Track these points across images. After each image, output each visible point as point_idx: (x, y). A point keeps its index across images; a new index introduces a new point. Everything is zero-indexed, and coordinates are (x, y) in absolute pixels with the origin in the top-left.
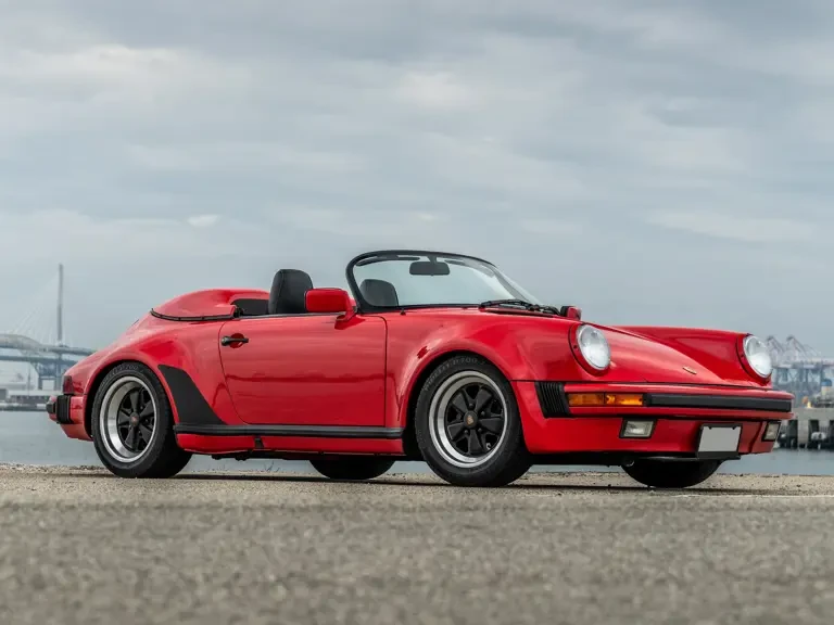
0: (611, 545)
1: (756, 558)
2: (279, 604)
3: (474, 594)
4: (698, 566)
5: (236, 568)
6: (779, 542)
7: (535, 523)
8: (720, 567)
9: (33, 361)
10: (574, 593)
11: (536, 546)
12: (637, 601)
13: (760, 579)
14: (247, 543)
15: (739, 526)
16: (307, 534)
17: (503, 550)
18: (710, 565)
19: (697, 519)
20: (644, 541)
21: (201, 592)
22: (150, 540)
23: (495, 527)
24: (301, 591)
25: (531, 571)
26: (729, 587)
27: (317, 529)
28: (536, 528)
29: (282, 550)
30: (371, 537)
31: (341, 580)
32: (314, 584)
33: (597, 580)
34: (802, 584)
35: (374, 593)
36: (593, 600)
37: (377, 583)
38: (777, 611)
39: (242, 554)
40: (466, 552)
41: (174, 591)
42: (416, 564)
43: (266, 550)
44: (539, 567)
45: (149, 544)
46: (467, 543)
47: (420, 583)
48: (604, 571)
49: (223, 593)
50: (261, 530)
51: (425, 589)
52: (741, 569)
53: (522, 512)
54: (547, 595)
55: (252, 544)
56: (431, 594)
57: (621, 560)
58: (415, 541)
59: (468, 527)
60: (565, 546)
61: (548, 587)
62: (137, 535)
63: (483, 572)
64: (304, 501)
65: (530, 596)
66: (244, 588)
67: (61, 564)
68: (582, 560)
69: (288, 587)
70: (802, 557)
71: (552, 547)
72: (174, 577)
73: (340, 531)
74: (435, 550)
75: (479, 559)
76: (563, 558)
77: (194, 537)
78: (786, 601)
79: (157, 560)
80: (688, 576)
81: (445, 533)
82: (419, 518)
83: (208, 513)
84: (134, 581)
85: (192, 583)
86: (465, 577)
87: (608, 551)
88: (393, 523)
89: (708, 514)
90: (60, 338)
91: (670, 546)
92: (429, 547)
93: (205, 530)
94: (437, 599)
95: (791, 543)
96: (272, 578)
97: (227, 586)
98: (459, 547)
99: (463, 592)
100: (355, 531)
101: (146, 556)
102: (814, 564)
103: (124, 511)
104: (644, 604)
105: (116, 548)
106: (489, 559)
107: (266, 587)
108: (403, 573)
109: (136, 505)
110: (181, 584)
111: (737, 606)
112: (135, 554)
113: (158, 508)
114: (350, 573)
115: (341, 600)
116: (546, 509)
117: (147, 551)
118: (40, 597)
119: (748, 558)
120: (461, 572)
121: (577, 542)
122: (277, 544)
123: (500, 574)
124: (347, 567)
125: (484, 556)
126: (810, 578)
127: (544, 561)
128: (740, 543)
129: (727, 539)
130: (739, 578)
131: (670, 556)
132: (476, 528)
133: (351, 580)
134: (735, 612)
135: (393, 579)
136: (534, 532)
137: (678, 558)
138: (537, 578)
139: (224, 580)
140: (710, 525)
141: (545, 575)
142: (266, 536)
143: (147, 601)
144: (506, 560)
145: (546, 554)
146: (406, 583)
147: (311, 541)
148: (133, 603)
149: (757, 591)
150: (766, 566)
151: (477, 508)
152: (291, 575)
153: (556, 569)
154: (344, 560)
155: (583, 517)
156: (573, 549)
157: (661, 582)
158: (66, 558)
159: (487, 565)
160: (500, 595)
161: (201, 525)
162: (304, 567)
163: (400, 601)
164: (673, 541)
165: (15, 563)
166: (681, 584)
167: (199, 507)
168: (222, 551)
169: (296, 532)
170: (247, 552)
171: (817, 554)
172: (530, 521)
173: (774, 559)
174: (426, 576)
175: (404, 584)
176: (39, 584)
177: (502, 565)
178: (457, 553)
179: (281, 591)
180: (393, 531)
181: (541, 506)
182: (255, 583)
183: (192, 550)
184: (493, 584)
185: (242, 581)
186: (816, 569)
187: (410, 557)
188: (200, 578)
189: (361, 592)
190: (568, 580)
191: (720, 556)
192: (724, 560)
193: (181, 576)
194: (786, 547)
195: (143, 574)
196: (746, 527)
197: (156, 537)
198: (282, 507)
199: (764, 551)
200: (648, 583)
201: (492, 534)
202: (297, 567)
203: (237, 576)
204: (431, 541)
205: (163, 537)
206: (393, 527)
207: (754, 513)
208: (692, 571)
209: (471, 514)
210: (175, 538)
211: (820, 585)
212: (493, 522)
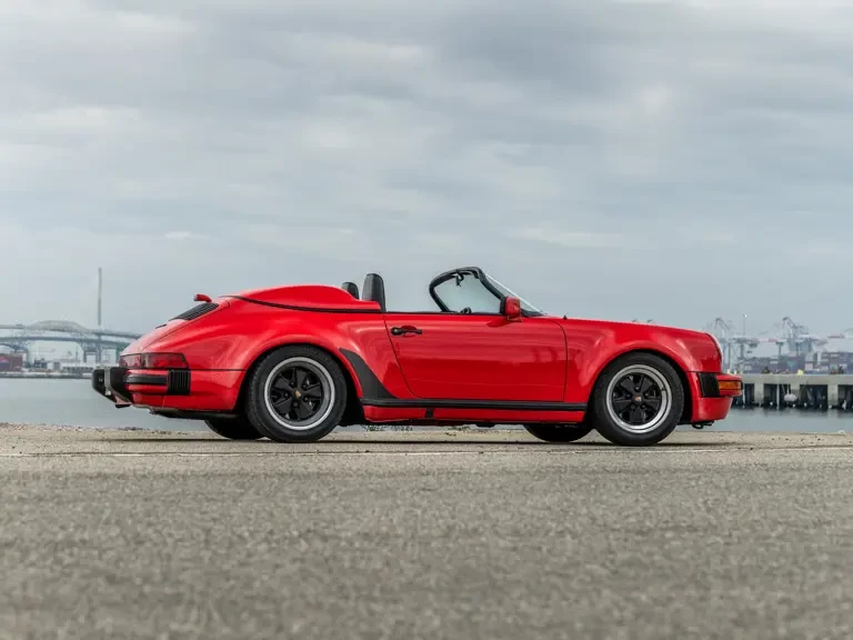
0: (524, 504)
1: (625, 513)
2: (305, 553)
3: (434, 544)
4: (585, 520)
5: (269, 526)
6: (641, 499)
7: (470, 486)
8: (600, 522)
9: (80, 341)
10: (502, 543)
11: (472, 506)
12: (544, 549)
13: (628, 531)
14: (273, 505)
15: (613, 486)
16: (313, 497)
17: (450, 508)
18: (594, 519)
19: (584, 481)
20: (547, 500)
21: (250, 544)
22: (206, 504)
23: (443, 490)
24: (318, 544)
25: (471, 526)
26: (607, 537)
27: (319, 493)
28: (471, 490)
29: (298, 511)
30: (357, 498)
31: (343, 535)
32: (325, 539)
33: (516, 533)
34: (657, 535)
35: (366, 544)
36: (515, 549)
37: (366, 536)
38: (639, 555)
39: (272, 515)
40: (424, 511)
41: (231, 545)
42: (391, 520)
43: (288, 512)
44: (477, 523)
46: (425, 503)
47: (397, 536)
48: (521, 525)
49: (263, 547)
50: (280, 494)
51: (400, 542)
52: (615, 522)
53: (460, 477)
54: (482, 545)
55: (277, 506)
56: (405, 544)
57: (532, 516)
58: (388, 502)
59: (424, 489)
60: (492, 505)
61: (484, 539)
62: (195, 499)
63: (438, 526)
64: (306, 468)
65: (472, 546)
66: (277, 542)
68: (503, 516)
69: (307, 540)
70: (657, 512)
71: (483, 507)
72: (229, 534)
73: (335, 495)
74: (403, 509)
75: (434, 515)
76: (492, 515)
77: (235, 501)
78: (646, 549)
79: (214, 520)
80: (579, 529)
81: (408, 495)
82: (388, 482)
83: (240, 480)
84: (203, 537)
85: (241, 538)
86: (426, 531)
87: (523, 509)
88: (371, 487)
89: (592, 477)
91: (565, 504)
92: (398, 507)
93: (242, 494)
94: (409, 548)
95: (649, 500)
96: (295, 533)
97: (266, 540)
98: (419, 507)
99: (425, 543)
100: (345, 494)
101: (207, 517)
102: (665, 519)
103: (181, 479)
104: (549, 551)
105: (183, 510)
106: (442, 517)
107: (293, 541)
108: (384, 529)
109: (189, 473)
110: (235, 539)
111: (611, 552)
112: (197, 515)
113: (205, 476)
114: (348, 530)
115: (345, 550)
116: (476, 474)
117: (206, 513)
118: (141, 550)
119: (620, 513)
120: (423, 528)
121: (500, 502)
122: (295, 506)
123: (450, 528)
124: (345, 525)
125: (437, 513)
126: (662, 529)
127: (479, 518)
128: (614, 501)
129: (605, 497)
130: (613, 530)
131: (566, 513)
132: (429, 490)
133: (349, 534)
134: (611, 556)
135: (377, 534)
136: (470, 494)
137: (571, 513)
138: (475, 530)
139: (263, 535)
140: (593, 486)
141: (481, 530)
142: (284, 499)
143: (215, 553)
144: (453, 517)
145: (481, 512)
146: (386, 536)
147: (317, 503)
148: (206, 555)
149: (626, 540)
150: (632, 520)
151: (428, 474)
152: (309, 531)
153: (487, 525)
154: (342, 520)
155: (503, 479)
156: (497, 508)
157: (561, 534)
158: (152, 519)
159: (441, 522)
160: (451, 545)
161: (238, 491)
162: (315, 524)
163: (385, 551)
164: (567, 500)
165: (118, 523)
166: (574, 535)
167: (233, 475)
168: (257, 513)
169: (304, 496)
170: (275, 512)
171: (668, 509)
172: (467, 483)
173: (638, 514)
174: (400, 531)
175: (385, 538)
176: (139, 541)
177: (451, 522)
178: (419, 512)
179: (303, 545)
180: (372, 494)
181: (473, 471)
182: (285, 538)
183: (236, 512)
184: (446, 536)
185: (275, 537)
186: (667, 522)
187: (387, 515)
188: (247, 534)
189: (357, 545)
190: (497, 533)
191: (601, 512)
192: (603, 516)
193: (233, 533)
194: (646, 504)
195: (208, 531)
196: (618, 487)
197: (208, 500)
198: (291, 474)
199: (631, 508)
200: (552, 534)
201: (441, 495)
202: (310, 525)
203: (271, 532)
204: (399, 502)
205: (214, 501)
206: (372, 490)
207: (623, 475)
208: (581, 525)
209: (424, 479)
210: (223, 501)
211: (669, 535)
212: (441, 485)
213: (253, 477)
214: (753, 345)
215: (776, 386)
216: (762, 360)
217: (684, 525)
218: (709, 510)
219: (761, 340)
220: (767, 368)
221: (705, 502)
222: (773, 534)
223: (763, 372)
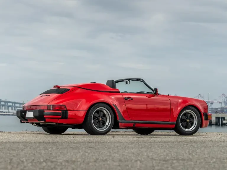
1: (160, 155)
2: (44, 167)
3: (91, 164)
4: (146, 157)
5: (33, 158)
6: (166, 150)
7: (106, 146)
8: (151, 157)
10: (115, 164)
11: (106, 152)
12: (130, 166)
13: (160, 160)
14: (35, 152)
15: (157, 147)
16: (50, 149)
17: (98, 153)
18: (148, 157)
19: (147, 145)
20: (132, 151)
21: (25, 164)
22: (12, 151)
23: (96, 147)
24: (49, 164)
25: (105, 158)
26: (152, 162)
27: (52, 148)
28: (106, 147)
29: (44, 153)
30: (66, 150)
31: (59, 161)
32: (52, 162)
33: (120, 161)
34: (170, 161)
35: (67, 164)
36: (119, 165)
37: (67, 161)
38: (163, 168)
39: (34, 154)
40: (89, 154)
41: (19, 164)
42: (77, 157)
43: (40, 153)
44: (107, 157)
45: (11, 152)
46: (89, 151)
47: (78, 162)
48: (122, 159)
49: (30, 164)
50: (38, 148)
51: (79, 163)
52: (156, 158)
53: (103, 143)
54: (107, 164)
55: (37, 152)
56: (80, 164)
57: (126, 156)
58: (76, 151)
59: (90, 147)
60: (113, 152)
61: (108, 162)
62: (8, 150)
63: (93, 158)
64: (49, 140)
65: (104, 165)
66: (35, 163)
68: (117, 155)
69: (46, 162)
70: (171, 155)
71: (110, 152)
72: (18, 160)
73: (58, 148)
74: (81, 153)
75: (92, 155)
76: (113, 155)
77: (22, 150)
78: (166, 166)
79: (14, 156)
80: (143, 160)
81: (84, 149)
82: (78, 145)
83: (25, 144)
84: (9, 161)
85: (23, 162)
86: (89, 160)
87: (124, 153)
88: (71, 146)
89: (150, 144)
91: (139, 152)
92: (80, 152)
93: (25, 148)
94: (82, 165)
95: (169, 151)
96: (42, 160)
97: (31, 162)
98: (87, 152)
99: (88, 163)
100: (61, 148)
101: (11, 155)
102: (174, 156)
103: (4, 144)
104: (132, 167)
105: (3, 153)
106: (95, 156)
107: (41, 163)
108: (74, 159)
109: (7, 142)
110: (20, 162)
111: (153, 167)
112: (8, 154)
113: (13, 143)
115: (58, 166)
116: (109, 142)
117: (11, 154)
119: (158, 155)
120: (88, 159)
123: (97, 159)
124: (60, 158)
125: (93, 154)
126: (173, 160)
127: (108, 156)
128: (156, 151)
129: (153, 150)
130: (155, 160)
131: (139, 154)
132: (92, 147)
133: (61, 161)
134: (153, 168)
135: (71, 161)
136: (106, 149)
137: (141, 155)
138: (106, 160)
139: (30, 161)
140: (150, 147)
141: (108, 160)
142: (40, 150)
143: (13, 166)
144: (99, 156)
145: (108, 154)
146: (74, 161)
147: (51, 151)
148: (9, 167)
149: (159, 163)
150: (162, 157)
151: (92, 142)
152: (47, 160)
153: (111, 158)
154: (59, 156)
155: (118, 145)
156: (115, 153)
157: (136, 161)
159: (94, 157)
160: (97, 164)
161: (24, 147)
162: (49, 158)
163: (73, 166)
164: (140, 151)
166: (141, 161)
167: (23, 142)
168: (30, 154)
169: (47, 149)
170: (36, 154)
171: (175, 154)
172: (105, 146)
173: (164, 155)
174: (79, 160)
175: (74, 162)
177: (98, 157)
178: (87, 154)
179: (44, 164)
180: (71, 149)
182: (38, 162)
183: (22, 153)
184: (95, 161)
185: (35, 161)
186: (174, 158)
187: (75, 155)
188: (25, 161)
189: (63, 164)
190: (113, 161)
191: (151, 154)
192: (152, 156)
193: (20, 160)
194: (168, 152)
195: (11, 160)
196: (159, 147)
197: (13, 150)
198: (43, 142)
199: (163, 153)
200: (133, 161)
201: (95, 149)
203: (34, 160)
204: (80, 151)
205: (15, 150)
206: (71, 147)
207: (161, 143)
208: (144, 158)
209: (90, 144)
210: (18, 150)
211: (174, 161)
212: (96, 146)
213: (30, 143)
214: (212, 103)
215: (220, 118)
216: (215, 109)
217: (180, 158)
218: (190, 154)
219: (215, 101)
220: (216, 112)
221: (189, 152)
222: (212, 162)
223: (215, 113)
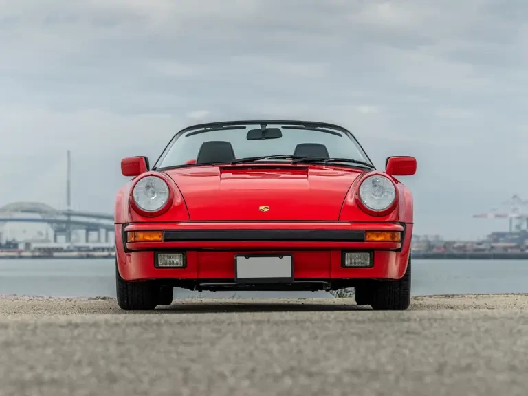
0: (515, 343)
3: (428, 379)
5: (250, 365)
7: (454, 329)
9: (50, 222)
10: (499, 377)
11: (461, 345)
14: (252, 347)
16: (293, 340)
17: (438, 348)
21: (231, 381)
22: (182, 346)
23: (426, 332)
24: (303, 380)
25: (464, 362)
27: (299, 337)
28: (455, 333)
29: (279, 351)
30: (340, 341)
31: (329, 372)
32: (310, 375)
33: (512, 368)
35: (356, 380)
36: (514, 382)
37: (355, 372)
39: (251, 354)
40: (412, 351)
41: (211, 382)
42: (379, 359)
43: (270, 352)
44: (469, 360)
45: (182, 349)
46: (411, 344)
47: (387, 373)
48: (516, 362)
49: (246, 383)
50: (259, 339)
51: (392, 377)
53: (443, 322)
55: (257, 347)
56: (397, 380)
58: (373, 343)
59: (408, 332)
60: (482, 345)
61: (480, 374)
62: (171, 343)
63: (429, 364)
65: (468, 381)
66: (261, 379)
67: (123, 365)
68: (498, 354)
69: (293, 377)
71: (473, 347)
72: (208, 372)
73: (316, 338)
74: (389, 349)
75: (423, 355)
76: (484, 353)
77: (213, 344)
79: (193, 360)
81: (392, 338)
82: (370, 327)
83: (217, 327)
84: (180, 375)
85: (222, 376)
87: (515, 348)
88: (352, 331)
90: (69, 204)
92: (384, 347)
93: (219, 338)
96: (279, 371)
97: (248, 377)
98: (406, 347)
99: (419, 377)
100: (326, 337)
101: (183, 358)
103: (155, 326)
105: (159, 352)
107: (277, 378)
108: (373, 366)
110: (215, 376)
112: (174, 356)
114: (334, 366)
115: (333, 385)
116: (459, 319)
121: (490, 341)
122: (275, 347)
124: (330, 363)
125: (426, 353)
127: (471, 356)
132: (413, 333)
136: (456, 336)
138: (469, 368)
142: (265, 342)
143: (195, 389)
144: (443, 355)
145: (470, 350)
147: (297, 345)
148: (185, 391)
152: (292, 369)
153: (481, 361)
154: (326, 358)
155: (488, 324)
156: (488, 347)
158: (126, 360)
159: (431, 360)
160: (446, 380)
161: (214, 335)
162: (299, 363)
163: (377, 385)
168: (236, 353)
169: (283, 339)
170: (255, 353)
172: (450, 328)
174: (390, 368)
175: (375, 375)
176: (112, 379)
177: (441, 359)
178: (406, 352)
179: (288, 381)
180: (354, 337)
183: (215, 353)
185: (258, 374)
187: (373, 355)
188: (227, 373)
189: (346, 379)
190: (492, 369)
195: (186, 370)
197: (185, 344)
201: (426, 337)
202: (294, 363)
203: (253, 370)
204: (384, 343)
206: (353, 334)
210: (200, 344)
212: (424, 329)
